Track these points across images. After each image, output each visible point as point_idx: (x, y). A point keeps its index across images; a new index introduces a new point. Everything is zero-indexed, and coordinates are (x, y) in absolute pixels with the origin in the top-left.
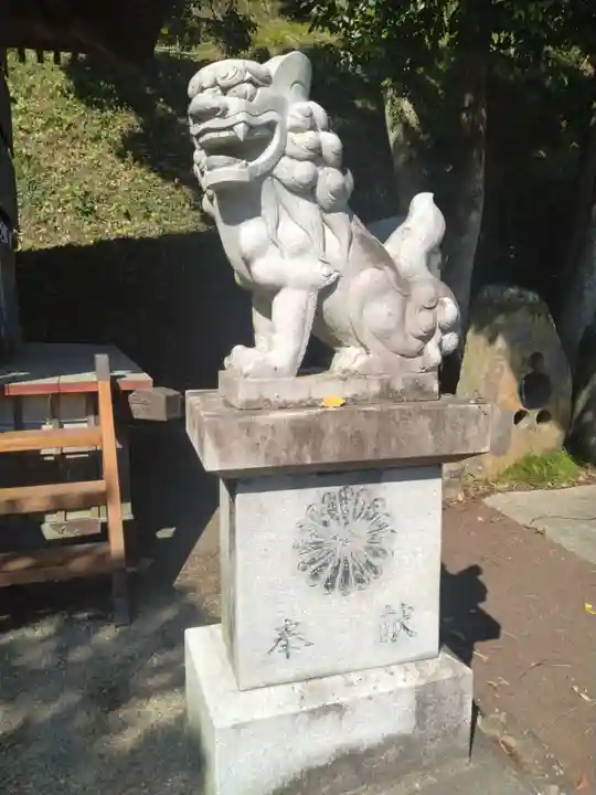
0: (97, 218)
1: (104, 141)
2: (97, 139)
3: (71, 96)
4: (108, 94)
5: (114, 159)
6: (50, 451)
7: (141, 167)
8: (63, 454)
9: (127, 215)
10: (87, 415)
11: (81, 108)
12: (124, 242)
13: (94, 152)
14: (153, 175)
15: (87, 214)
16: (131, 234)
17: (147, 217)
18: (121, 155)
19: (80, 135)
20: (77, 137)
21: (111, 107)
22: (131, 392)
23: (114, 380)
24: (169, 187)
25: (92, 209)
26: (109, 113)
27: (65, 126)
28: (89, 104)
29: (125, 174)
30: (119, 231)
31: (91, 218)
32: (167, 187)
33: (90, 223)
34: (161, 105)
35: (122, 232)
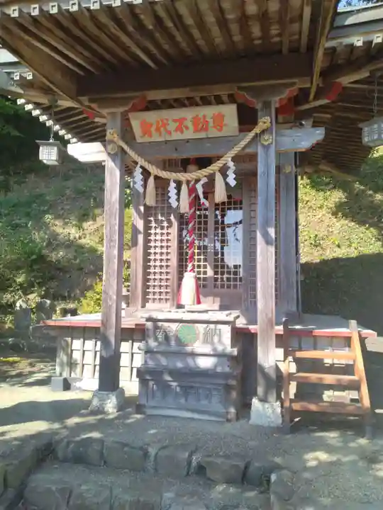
0: (322, 248)
1: (325, 207)
2: (321, 207)
3: (308, 187)
4: (328, 184)
5: (330, 216)
6: (328, 361)
7: (346, 220)
8: (334, 364)
9: (339, 246)
10: (345, 347)
11: (313, 192)
12: (336, 260)
13: (320, 214)
14: (353, 224)
15: (317, 246)
16: (340, 256)
17: (350, 246)
18: (335, 214)
19: (313, 206)
20: (311, 207)
21: (329, 190)
22: (366, 338)
23: (359, 332)
24: (363, 229)
25: (320, 243)
26: (328, 193)
27: (305, 202)
28: (318, 190)
29: (337, 224)
30: (334, 255)
31: (318, 248)
32: (361, 229)
33: (318, 251)
34: (357, 185)
35: (335, 255)
